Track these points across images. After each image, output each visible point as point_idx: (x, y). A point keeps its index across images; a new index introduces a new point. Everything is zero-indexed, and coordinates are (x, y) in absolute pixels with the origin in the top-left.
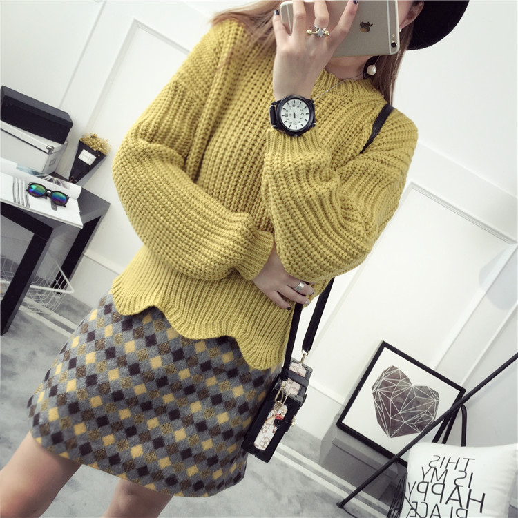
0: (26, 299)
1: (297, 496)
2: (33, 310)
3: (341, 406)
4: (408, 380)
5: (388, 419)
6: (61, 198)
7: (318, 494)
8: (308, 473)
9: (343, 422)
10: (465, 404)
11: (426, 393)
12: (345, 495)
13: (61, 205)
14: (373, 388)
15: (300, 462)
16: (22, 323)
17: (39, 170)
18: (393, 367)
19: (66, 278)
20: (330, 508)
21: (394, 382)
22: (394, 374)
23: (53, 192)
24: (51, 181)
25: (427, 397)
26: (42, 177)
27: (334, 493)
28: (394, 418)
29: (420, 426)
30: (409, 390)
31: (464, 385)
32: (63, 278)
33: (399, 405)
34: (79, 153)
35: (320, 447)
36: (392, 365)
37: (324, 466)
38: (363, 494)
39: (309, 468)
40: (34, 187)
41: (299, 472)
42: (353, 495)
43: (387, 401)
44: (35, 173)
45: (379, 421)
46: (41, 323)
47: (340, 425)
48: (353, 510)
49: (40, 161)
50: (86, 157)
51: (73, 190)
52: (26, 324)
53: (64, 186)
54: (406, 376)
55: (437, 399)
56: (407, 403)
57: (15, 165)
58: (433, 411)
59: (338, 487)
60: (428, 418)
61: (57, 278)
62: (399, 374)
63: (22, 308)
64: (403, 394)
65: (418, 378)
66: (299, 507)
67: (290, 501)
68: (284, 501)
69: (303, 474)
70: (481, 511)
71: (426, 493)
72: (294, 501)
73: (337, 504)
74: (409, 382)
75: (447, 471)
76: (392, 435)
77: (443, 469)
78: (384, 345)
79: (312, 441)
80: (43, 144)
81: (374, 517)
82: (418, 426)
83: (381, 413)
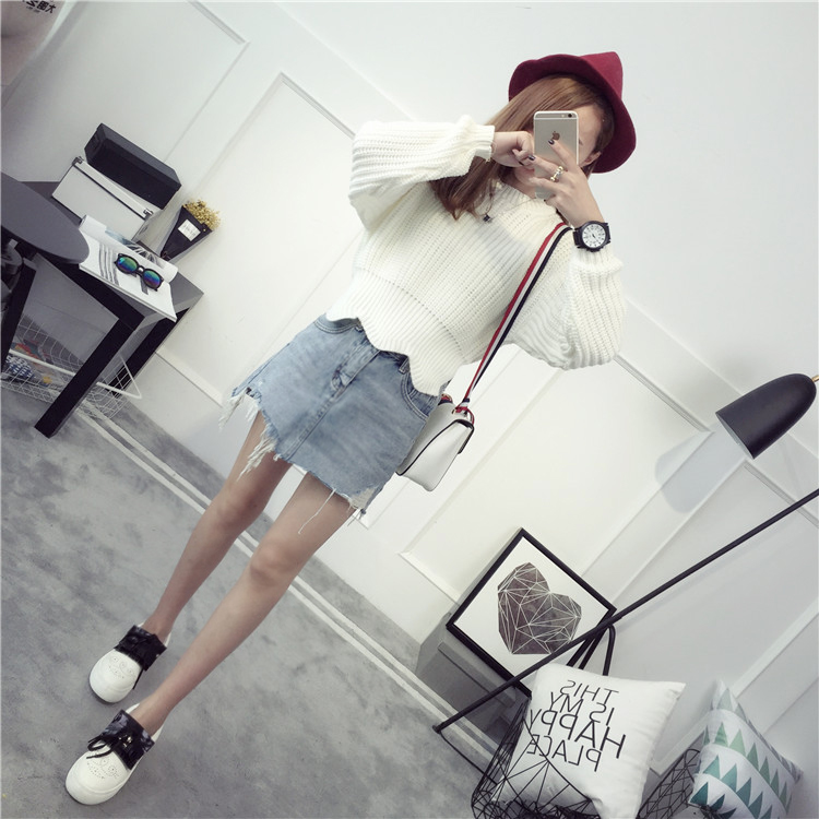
2: (87, 411)
3: (454, 604)
4: (545, 584)
5: (512, 630)
6: (154, 279)
7: (411, 710)
8: (401, 682)
10: (614, 625)
11: (566, 606)
12: (444, 719)
14: (499, 588)
15: (392, 667)
17: (129, 238)
18: (529, 564)
19: (132, 378)
20: (424, 731)
21: (527, 583)
22: (528, 573)
23: (145, 270)
24: (143, 254)
25: (566, 610)
26: (133, 248)
27: (430, 713)
28: (522, 630)
29: (552, 646)
30: (544, 598)
31: (615, 601)
33: (530, 614)
34: (180, 222)
35: (418, 653)
36: (527, 562)
37: (421, 677)
38: (463, 719)
39: (403, 676)
40: (122, 259)
41: (390, 679)
42: (453, 720)
43: (514, 606)
44: (126, 242)
45: (501, 630)
46: (95, 430)
47: (451, 627)
48: (452, 738)
49: (132, 226)
50: (189, 230)
51: (168, 270)
53: (158, 264)
54: (543, 579)
55: (578, 615)
56: (539, 614)
57: (104, 228)
58: (571, 629)
59: (436, 708)
60: (564, 637)
62: (535, 575)
64: (537, 601)
65: (558, 584)
66: (386, 719)
67: (377, 712)
68: (370, 710)
69: (395, 682)
70: (618, 757)
71: (552, 724)
72: (383, 713)
73: (433, 727)
74: (547, 587)
75: (582, 700)
76: (514, 651)
77: (578, 698)
78: (523, 534)
79: (409, 642)
80: (141, 205)
81: (477, 752)
82: (549, 645)
83: (505, 621)
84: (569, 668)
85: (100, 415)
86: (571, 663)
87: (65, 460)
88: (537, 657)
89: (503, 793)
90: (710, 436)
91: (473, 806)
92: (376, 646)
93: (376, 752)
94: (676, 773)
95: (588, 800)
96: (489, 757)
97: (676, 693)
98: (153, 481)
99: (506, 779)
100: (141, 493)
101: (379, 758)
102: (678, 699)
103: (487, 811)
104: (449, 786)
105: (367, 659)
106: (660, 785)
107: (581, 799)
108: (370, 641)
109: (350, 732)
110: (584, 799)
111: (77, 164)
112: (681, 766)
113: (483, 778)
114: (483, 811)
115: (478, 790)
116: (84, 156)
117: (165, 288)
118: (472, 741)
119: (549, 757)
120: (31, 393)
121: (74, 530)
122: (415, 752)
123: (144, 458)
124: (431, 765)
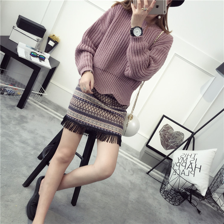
0: (29, 97)
1: (132, 169)
2: (32, 101)
3: (147, 139)
4: (173, 129)
5: (165, 143)
6: (43, 58)
7: (139, 169)
8: (135, 162)
9: (148, 144)
10: (194, 136)
11: (180, 134)
12: (149, 170)
13: (43, 60)
14: (159, 132)
15: (132, 159)
16: (29, 105)
17: (34, 47)
18: (167, 124)
19: (44, 90)
20: (144, 175)
21: (167, 130)
22: (167, 127)
23: (40, 55)
24: (39, 51)
25: (179, 135)
26: (35, 50)
27: (145, 169)
28: (168, 143)
30: (173, 133)
31: (194, 131)
32: (43, 90)
33: (169, 138)
34: (48, 42)
35: (139, 154)
37: (141, 161)
38: (154, 169)
39: (136, 161)
40: (32, 53)
41: (132, 162)
42: (151, 170)
43: (165, 137)
44: (33, 49)
45: (162, 144)
46: (35, 106)
47: (147, 145)
48: (152, 175)
49: (34, 44)
50: (51, 43)
51: (47, 55)
52: (30, 106)
53: (44, 54)
54: (172, 128)
55: (183, 136)
56: (172, 138)
57: (25, 45)
58: (182, 140)
59: (146, 168)
60: (180, 143)
61: (41, 90)
62: (169, 127)
63: (28, 100)
64: (171, 134)
65: (176, 129)
66: (132, 173)
67: (129, 171)
68: (127, 171)
69: (134, 163)
70: (200, 172)
71: (179, 166)
72: (131, 171)
73: (146, 173)
75: (187, 158)
76: (166, 149)
77: (186, 158)
78: (164, 116)
79: (137, 152)
80: (35, 37)
81: (160, 178)
82: (176, 146)
83: (163, 141)
84: (183, 150)
85: (37, 102)
86: (184, 149)
87: (27, 114)
88: (173, 150)
89: (168, 187)
90: (215, 78)
91: (160, 192)
92: (127, 154)
93: (130, 181)
94: (218, 176)
95: (193, 185)
96: (163, 178)
97: (215, 151)
98: (54, 117)
99: (168, 183)
100: (51, 121)
101: (131, 183)
102: (216, 153)
103: (165, 193)
104: (153, 188)
105: (124, 157)
106: (214, 180)
107: (191, 185)
108: (124, 152)
109: (122, 177)
110: (192, 185)
111: (14, 28)
112: (219, 173)
113: (162, 184)
114: (163, 193)
115: (161, 188)
116: (16, 25)
117: (47, 60)
118: (158, 175)
119: (180, 175)
120: (14, 98)
121: (31, 132)
122: (142, 180)
123: (51, 112)
124: (147, 183)
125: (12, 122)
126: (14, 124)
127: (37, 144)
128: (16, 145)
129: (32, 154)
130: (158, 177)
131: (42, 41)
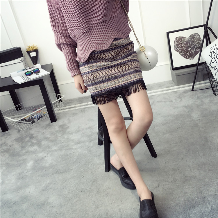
0: (55, 109)
1: (177, 97)
2: (58, 110)
5: (187, 55)
6: (37, 71)
7: (183, 93)
8: (175, 90)
9: (174, 67)
10: (208, 26)
11: (193, 37)
12: (191, 87)
13: (38, 73)
14: (175, 50)
15: (170, 90)
16: (59, 115)
17: (24, 68)
18: (176, 37)
19: (59, 95)
20: (190, 93)
21: (180, 42)
22: (178, 40)
23: (33, 71)
24: (30, 68)
26: (26, 70)
27: (188, 89)
30: (187, 40)
34: (30, 55)
35: (173, 82)
37: (178, 84)
38: (195, 83)
40: (26, 74)
41: (172, 92)
42: (193, 85)
43: (183, 50)
44: (24, 70)
45: (185, 58)
46: (64, 111)
47: (174, 69)
48: (197, 89)
49: (22, 66)
50: (33, 54)
51: (38, 66)
53: (35, 67)
54: (183, 37)
55: (198, 35)
56: (189, 45)
57: (16, 72)
58: (200, 40)
59: (188, 87)
60: (200, 43)
61: (57, 97)
62: (180, 38)
63: (55, 112)
64: (186, 43)
65: (186, 35)
66: (179, 99)
67: (176, 100)
68: (174, 101)
71: (216, 61)
73: (191, 91)
74: (185, 38)
75: (217, 49)
76: (192, 58)
78: (168, 33)
79: (169, 82)
80: (18, 60)
81: (206, 86)
82: (199, 48)
83: (184, 55)
86: (207, 45)
87: (63, 122)
88: (199, 54)
91: (216, 95)
93: (184, 106)
98: (84, 108)
100: (84, 112)
101: (186, 107)
104: (206, 97)
105: (163, 93)
108: (160, 90)
113: (212, 88)
115: (214, 92)
117: (41, 70)
118: (202, 85)
120: (44, 118)
121: (78, 131)
122: (192, 98)
123: (78, 106)
124: (198, 97)
125: (58, 135)
126: (61, 136)
127: (90, 136)
128: (76, 148)
129: (92, 146)
130: (204, 86)
131: (25, 59)
